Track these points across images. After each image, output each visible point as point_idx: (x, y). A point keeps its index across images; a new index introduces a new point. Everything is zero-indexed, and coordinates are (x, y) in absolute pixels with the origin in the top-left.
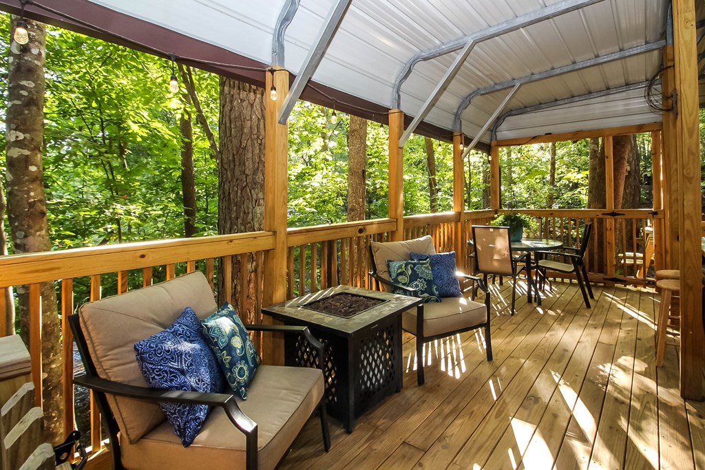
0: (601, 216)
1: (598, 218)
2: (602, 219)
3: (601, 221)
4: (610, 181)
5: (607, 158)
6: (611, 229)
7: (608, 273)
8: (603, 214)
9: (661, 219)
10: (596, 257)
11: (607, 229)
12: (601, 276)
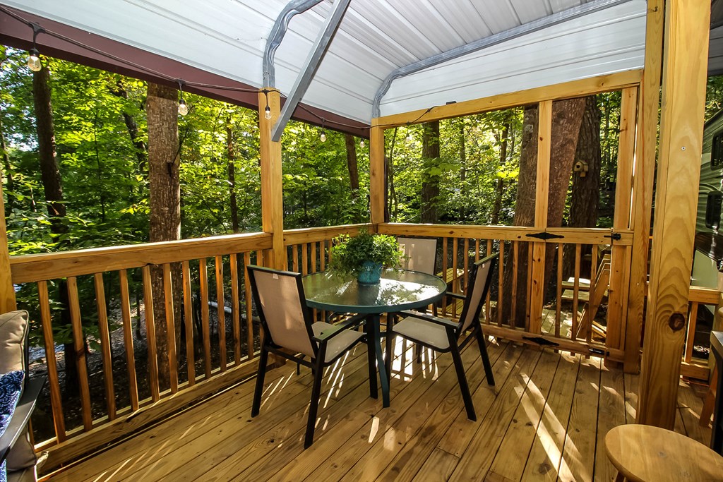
0: (525, 239)
1: (519, 242)
2: (526, 244)
3: (524, 246)
4: (543, 180)
5: (541, 139)
6: (539, 260)
7: (532, 328)
8: (527, 235)
9: (624, 247)
10: (514, 302)
11: (533, 260)
12: (520, 332)
